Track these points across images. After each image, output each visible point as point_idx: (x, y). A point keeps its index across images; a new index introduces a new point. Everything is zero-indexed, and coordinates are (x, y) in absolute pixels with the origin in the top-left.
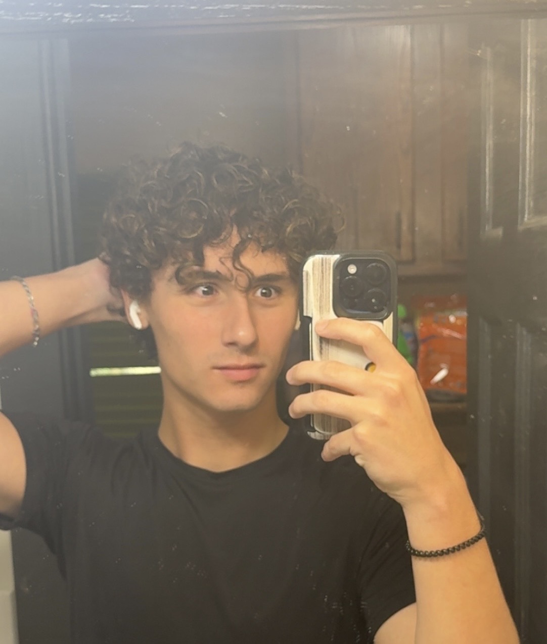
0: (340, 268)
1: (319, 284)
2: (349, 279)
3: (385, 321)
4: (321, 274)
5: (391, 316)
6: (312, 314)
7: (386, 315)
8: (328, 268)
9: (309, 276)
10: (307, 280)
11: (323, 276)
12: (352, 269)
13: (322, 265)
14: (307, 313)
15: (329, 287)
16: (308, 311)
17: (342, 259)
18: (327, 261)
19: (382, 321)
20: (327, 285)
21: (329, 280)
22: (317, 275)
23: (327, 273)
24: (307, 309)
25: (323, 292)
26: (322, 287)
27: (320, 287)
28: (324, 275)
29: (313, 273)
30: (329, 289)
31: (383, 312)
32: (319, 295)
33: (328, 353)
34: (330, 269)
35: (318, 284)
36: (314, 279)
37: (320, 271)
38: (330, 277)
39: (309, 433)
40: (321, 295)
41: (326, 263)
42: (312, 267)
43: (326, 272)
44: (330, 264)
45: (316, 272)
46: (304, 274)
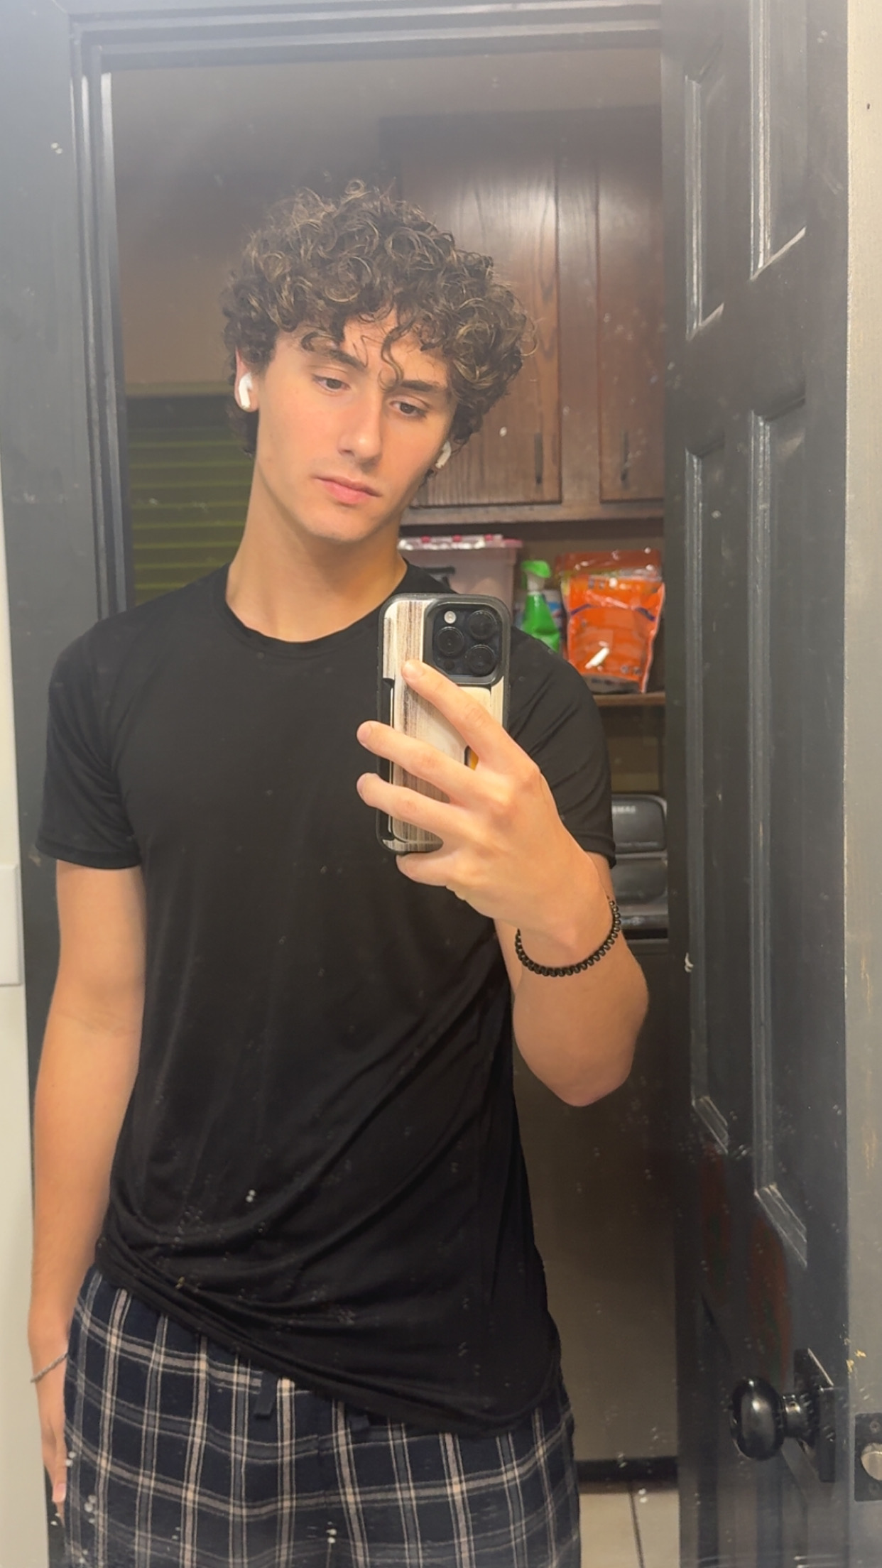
0: (434, 616)
1: (406, 636)
2: (448, 630)
3: (493, 688)
4: (408, 623)
5: (502, 681)
6: (395, 676)
7: (494, 679)
8: (417, 615)
9: (392, 625)
10: (389, 630)
11: (411, 626)
12: (450, 618)
13: (410, 610)
14: (387, 674)
15: (419, 639)
16: (390, 672)
17: (438, 603)
18: (417, 606)
19: (489, 687)
20: (417, 638)
21: (419, 631)
22: (403, 624)
23: (417, 622)
24: (388, 669)
25: (410, 647)
26: (409, 639)
27: (407, 640)
28: (413, 624)
29: (398, 622)
30: (419, 644)
31: (491, 676)
32: (405, 651)
33: (416, 729)
34: (420, 617)
35: (403, 637)
36: (398, 629)
37: (408, 619)
38: (420, 627)
39: (384, 841)
40: (408, 649)
41: (415, 608)
42: (396, 612)
43: (415, 620)
44: (421, 610)
45: (402, 620)
46: (386, 622)
